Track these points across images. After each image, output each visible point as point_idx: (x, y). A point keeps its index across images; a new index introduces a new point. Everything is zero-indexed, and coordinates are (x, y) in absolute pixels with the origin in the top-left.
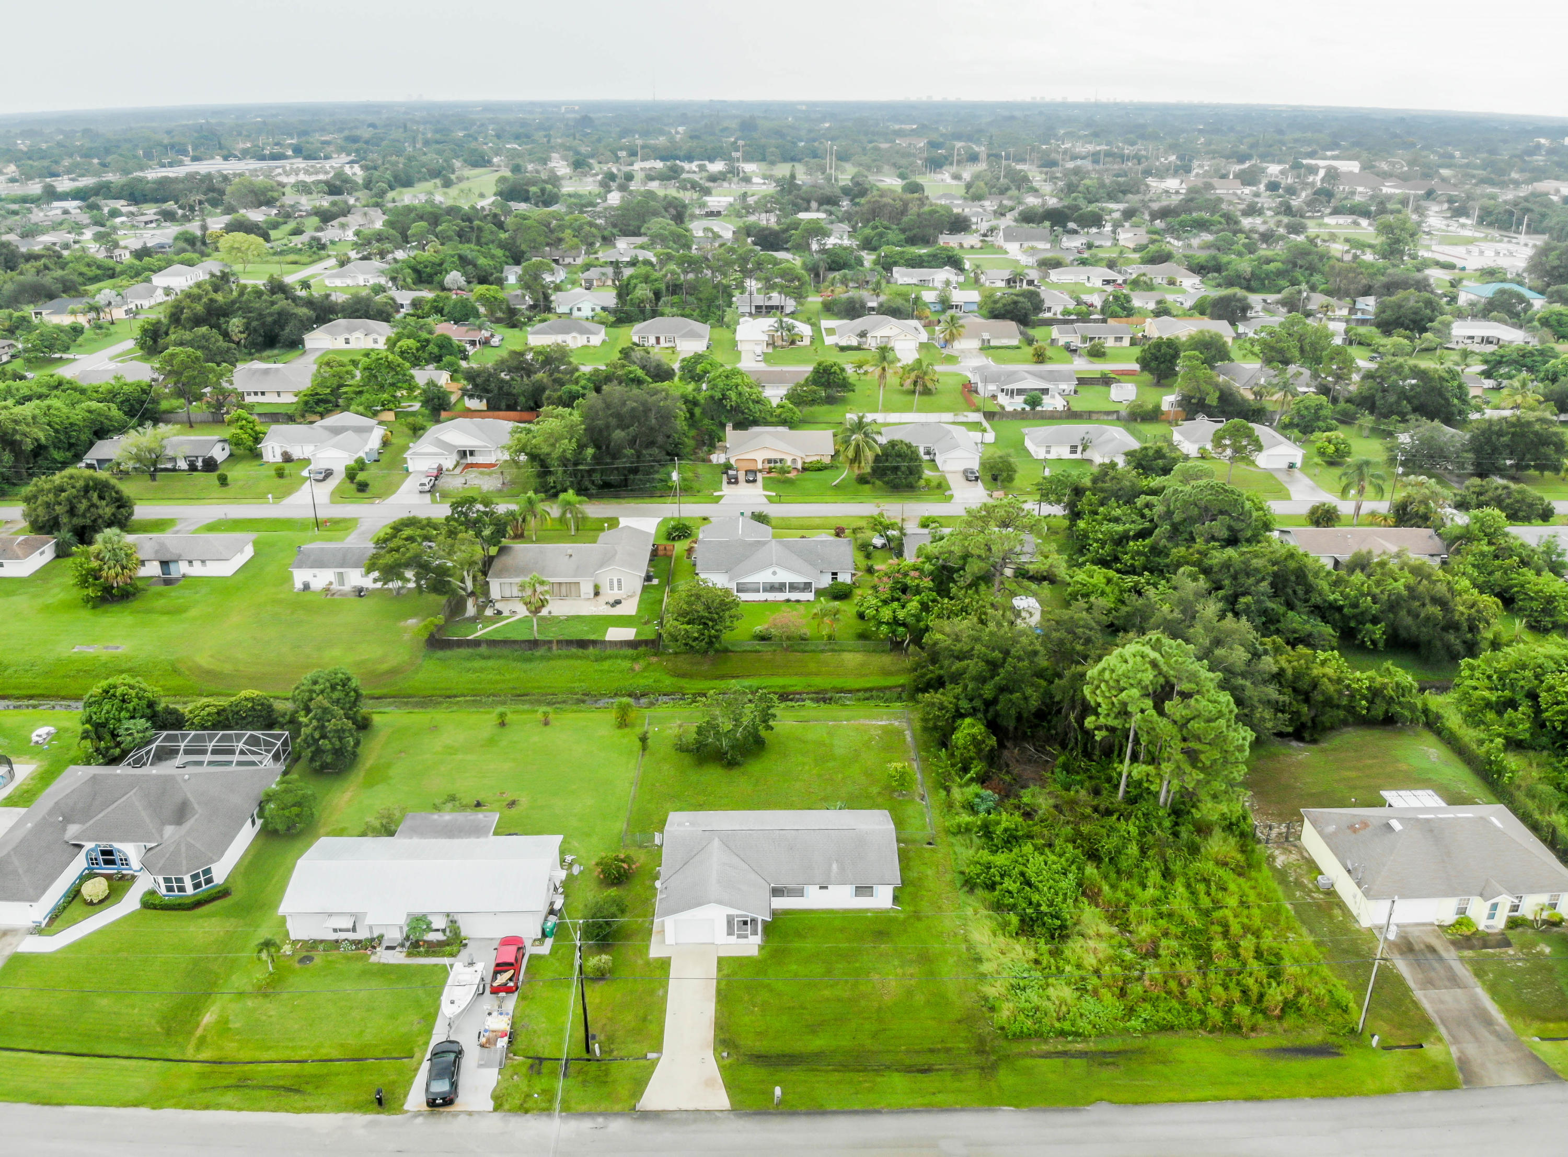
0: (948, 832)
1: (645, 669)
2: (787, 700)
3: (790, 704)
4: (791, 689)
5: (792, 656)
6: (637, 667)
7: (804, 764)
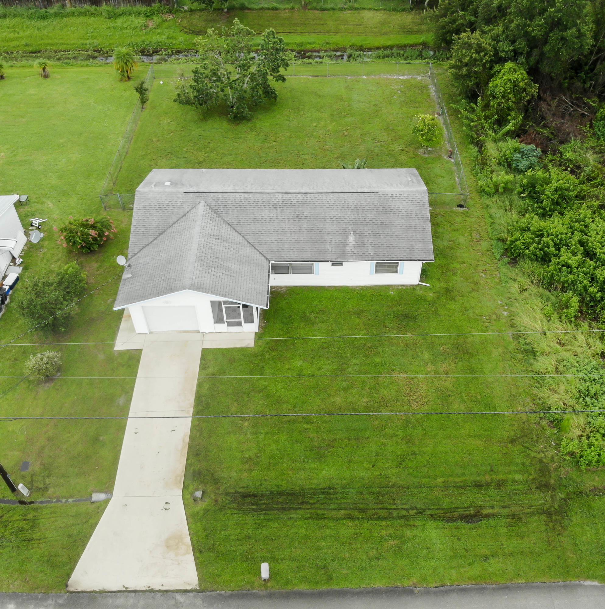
0: (482, 192)
1: (158, 26)
2: (304, 57)
3: (307, 61)
4: (309, 47)
5: (310, 14)
6: (151, 24)
7: (319, 120)
